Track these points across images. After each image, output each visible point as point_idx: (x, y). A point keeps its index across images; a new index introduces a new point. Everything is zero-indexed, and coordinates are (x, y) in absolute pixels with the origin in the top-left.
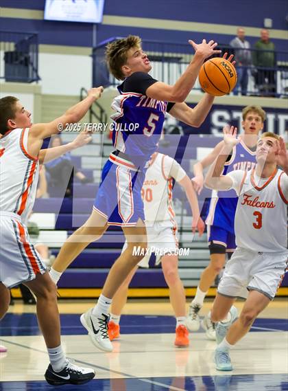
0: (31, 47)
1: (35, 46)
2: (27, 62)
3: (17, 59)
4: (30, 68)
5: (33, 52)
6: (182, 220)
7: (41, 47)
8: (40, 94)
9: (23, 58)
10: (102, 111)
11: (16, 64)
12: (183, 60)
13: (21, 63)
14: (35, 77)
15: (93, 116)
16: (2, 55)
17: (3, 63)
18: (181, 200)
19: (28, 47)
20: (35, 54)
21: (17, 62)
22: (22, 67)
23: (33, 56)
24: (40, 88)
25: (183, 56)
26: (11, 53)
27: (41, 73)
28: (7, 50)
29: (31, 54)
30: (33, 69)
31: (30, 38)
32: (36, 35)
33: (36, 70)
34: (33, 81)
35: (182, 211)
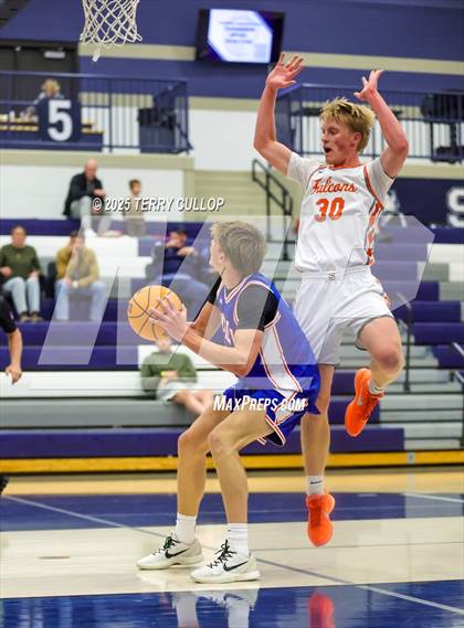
0: (178, 100)
1: (183, 99)
2: (171, 124)
3: (156, 120)
4: (177, 132)
5: (181, 108)
6: (408, 351)
7: (192, 100)
8: (192, 170)
9: (165, 118)
10: (285, 193)
11: (157, 127)
12: (403, 116)
13: (163, 124)
14: (184, 145)
15: (272, 201)
16: (135, 114)
17: (136, 125)
18: (406, 322)
19: (172, 101)
20: (183, 112)
21: (158, 124)
22: (165, 131)
23: (180, 114)
24: (192, 160)
25: (403, 108)
26: (148, 110)
27: (193, 139)
28: (142, 107)
29: (177, 111)
30: (182, 133)
31: (175, 89)
32: (184, 83)
33: (185, 135)
34: (181, 150)
35: (409, 339)
